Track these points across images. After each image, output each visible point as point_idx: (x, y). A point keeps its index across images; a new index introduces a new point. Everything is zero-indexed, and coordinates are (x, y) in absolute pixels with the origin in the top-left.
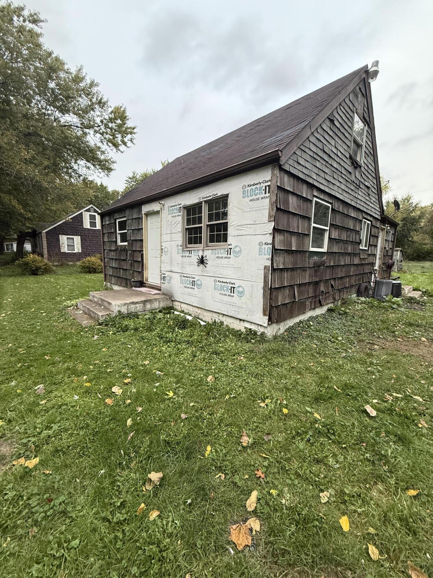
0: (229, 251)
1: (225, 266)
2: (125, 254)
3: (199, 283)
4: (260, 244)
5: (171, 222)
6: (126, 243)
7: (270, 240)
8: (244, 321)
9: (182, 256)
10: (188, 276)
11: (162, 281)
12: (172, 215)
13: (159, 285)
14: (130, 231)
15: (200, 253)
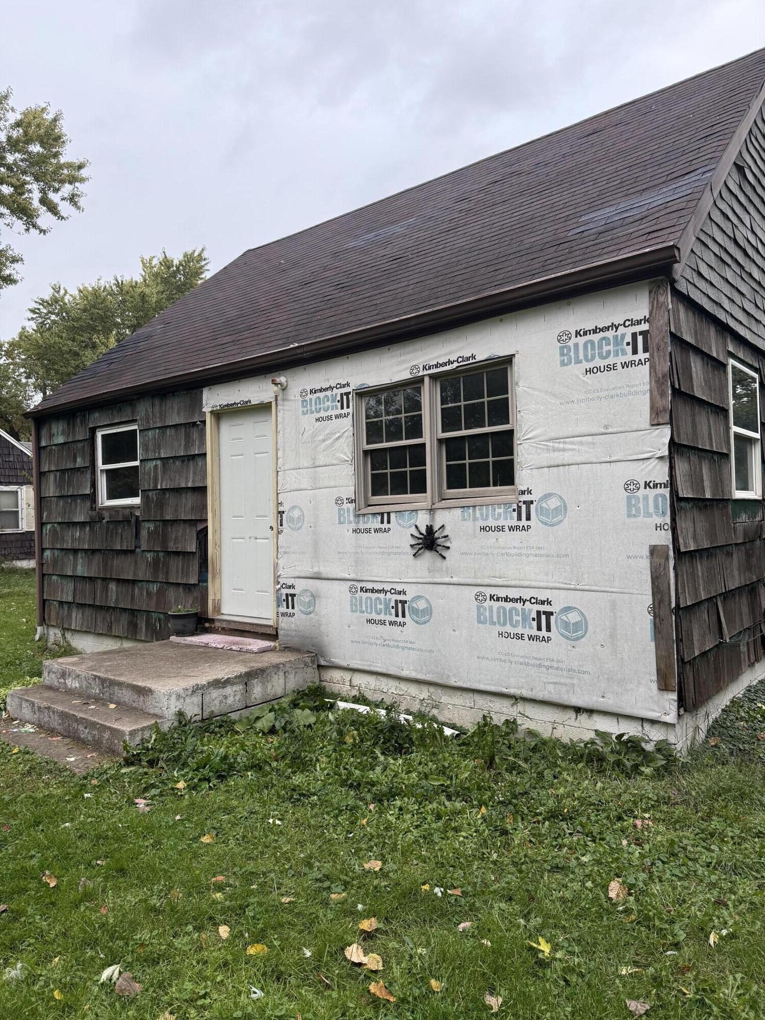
0: (524, 510)
1: (513, 551)
2: (129, 532)
3: (421, 605)
4: (630, 486)
5: (314, 436)
6: (136, 501)
7: (661, 473)
8: (590, 712)
9: (355, 531)
10: (378, 586)
11: (283, 609)
12: (318, 415)
13: (270, 623)
14: (152, 464)
15: (423, 520)
